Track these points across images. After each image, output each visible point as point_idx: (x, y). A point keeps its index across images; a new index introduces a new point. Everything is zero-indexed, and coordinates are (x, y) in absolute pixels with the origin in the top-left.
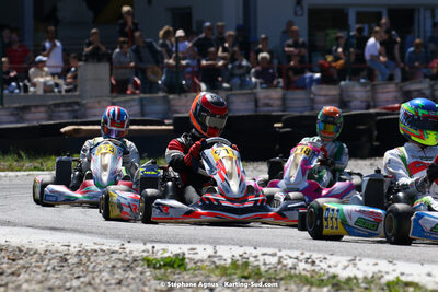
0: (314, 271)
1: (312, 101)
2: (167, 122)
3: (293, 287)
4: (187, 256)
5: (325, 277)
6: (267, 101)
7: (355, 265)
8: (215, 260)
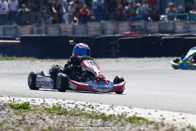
0: (93, 111)
1: (87, 30)
2: (17, 39)
3: (84, 119)
4: (30, 103)
5: (99, 115)
6: (65, 30)
7: (113, 109)
8: (45, 105)
